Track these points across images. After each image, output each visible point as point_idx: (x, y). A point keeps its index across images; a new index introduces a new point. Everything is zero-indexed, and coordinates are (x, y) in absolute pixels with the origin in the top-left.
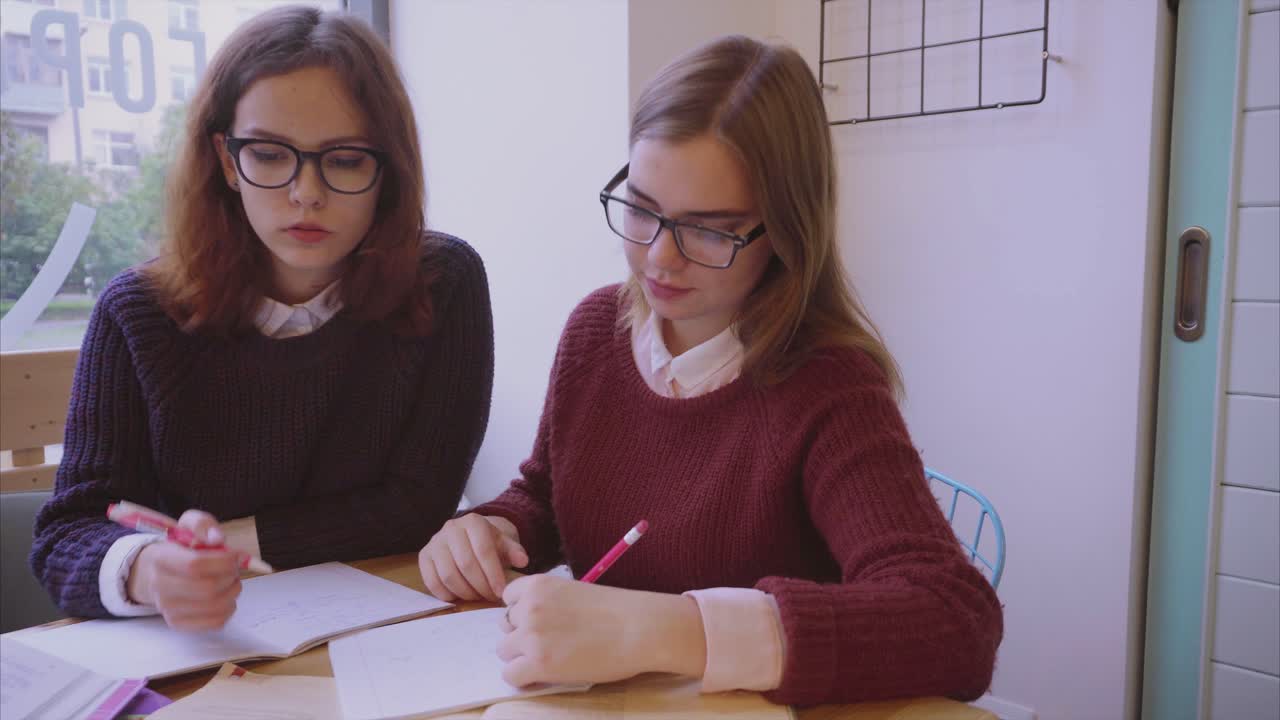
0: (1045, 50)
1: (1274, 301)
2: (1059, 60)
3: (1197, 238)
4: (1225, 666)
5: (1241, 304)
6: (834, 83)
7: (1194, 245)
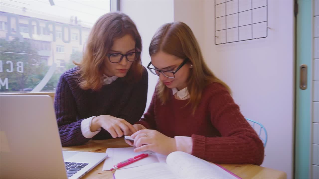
0: (267, 25)
1: (318, 80)
2: (270, 28)
3: (303, 66)
4: (315, 166)
5: (315, 81)
6: (218, 36)
7: (303, 68)
